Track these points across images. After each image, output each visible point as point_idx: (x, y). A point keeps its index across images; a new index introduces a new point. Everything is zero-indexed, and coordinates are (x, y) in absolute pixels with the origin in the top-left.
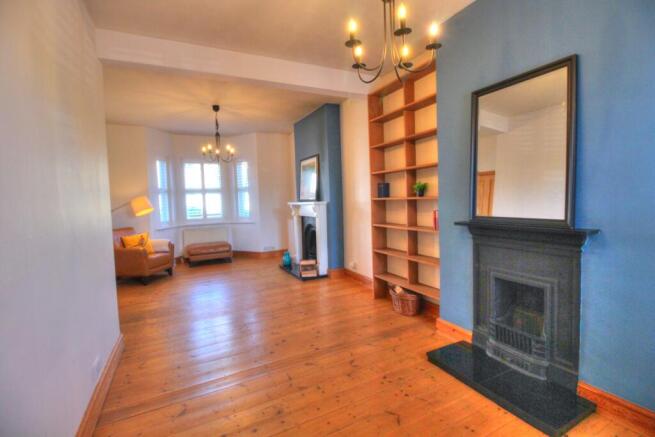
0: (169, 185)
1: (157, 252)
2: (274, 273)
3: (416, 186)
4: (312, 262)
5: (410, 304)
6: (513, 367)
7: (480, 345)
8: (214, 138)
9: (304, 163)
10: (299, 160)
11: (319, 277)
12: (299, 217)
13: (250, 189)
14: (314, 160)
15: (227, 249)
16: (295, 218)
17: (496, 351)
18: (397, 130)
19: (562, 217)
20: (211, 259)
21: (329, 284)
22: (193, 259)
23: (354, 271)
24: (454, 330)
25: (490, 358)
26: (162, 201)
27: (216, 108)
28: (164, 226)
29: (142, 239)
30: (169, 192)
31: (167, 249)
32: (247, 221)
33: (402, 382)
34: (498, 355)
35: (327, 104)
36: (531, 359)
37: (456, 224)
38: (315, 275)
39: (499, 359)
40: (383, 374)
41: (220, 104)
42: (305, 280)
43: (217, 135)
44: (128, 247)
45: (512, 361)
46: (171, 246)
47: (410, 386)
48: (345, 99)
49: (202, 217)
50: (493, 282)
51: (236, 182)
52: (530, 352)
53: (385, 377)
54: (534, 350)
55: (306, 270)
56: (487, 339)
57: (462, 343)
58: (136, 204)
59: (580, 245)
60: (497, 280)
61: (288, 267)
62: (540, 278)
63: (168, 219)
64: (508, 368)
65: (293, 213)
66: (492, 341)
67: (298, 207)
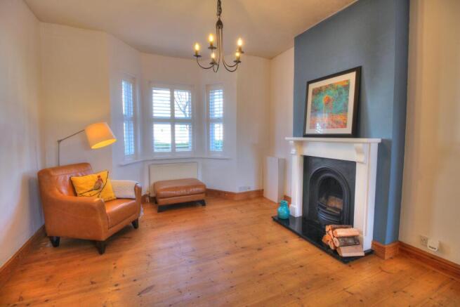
0: (135, 111)
10: (307, 82)
14: (352, 77)
28: (129, 161)
29: (100, 179)
31: (132, 194)
32: (219, 156)
42: (347, 260)
43: (219, 24)
46: (139, 191)
49: (170, 150)
51: (208, 112)
55: (346, 245)
63: (133, 151)
65: (293, 151)
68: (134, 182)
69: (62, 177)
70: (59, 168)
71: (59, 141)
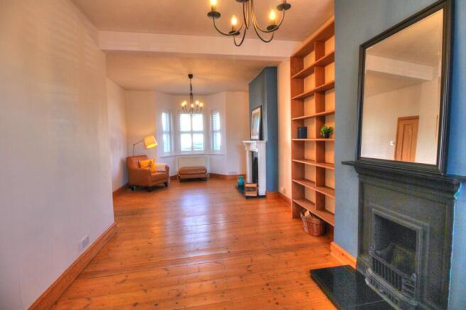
0: (170, 128)
1: (158, 172)
2: (231, 191)
3: (322, 130)
4: (255, 185)
5: (315, 226)
6: (385, 298)
7: (362, 272)
8: (189, 97)
9: (254, 112)
10: (251, 110)
11: (258, 197)
12: (250, 151)
13: (221, 131)
14: (259, 110)
15: (204, 172)
16: (248, 152)
17: (372, 281)
18: (311, 84)
19: (434, 163)
20: (194, 178)
21: (267, 203)
22: (182, 177)
23: (283, 194)
24: (343, 254)
25: (367, 286)
26: (166, 138)
27: (191, 76)
28: (165, 155)
29: (151, 162)
30: (170, 133)
31: (164, 170)
32: (219, 153)
33: (279, 291)
34: (374, 285)
35: (267, 68)
36: (400, 295)
37: (344, 163)
38: (256, 195)
39: (373, 288)
40: (268, 282)
41: (193, 73)
42: (248, 198)
43: (191, 94)
44: (142, 167)
45: (384, 293)
46: (167, 168)
47: (284, 296)
48: (280, 62)
49: (190, 150)
50: (373, 218)
51: (213, 126)
52: (400, 290)
53: (268, 285)
54: (403, 287)
55: (249, 191)
56: (367, 268)
57: (348, 267)
58: (148, 140)
59: (453, 193)
60: (377, 216)
61: (241, 188)
62: (414, 220)
63: (169, 150)
64: (381, 298)
65: (246, 148)
66: (370, 271)
67: (249, 144)
68: (165, 164)
69: (135, 161)
70: (134, 157)
71: (134, 145)
